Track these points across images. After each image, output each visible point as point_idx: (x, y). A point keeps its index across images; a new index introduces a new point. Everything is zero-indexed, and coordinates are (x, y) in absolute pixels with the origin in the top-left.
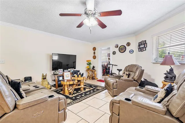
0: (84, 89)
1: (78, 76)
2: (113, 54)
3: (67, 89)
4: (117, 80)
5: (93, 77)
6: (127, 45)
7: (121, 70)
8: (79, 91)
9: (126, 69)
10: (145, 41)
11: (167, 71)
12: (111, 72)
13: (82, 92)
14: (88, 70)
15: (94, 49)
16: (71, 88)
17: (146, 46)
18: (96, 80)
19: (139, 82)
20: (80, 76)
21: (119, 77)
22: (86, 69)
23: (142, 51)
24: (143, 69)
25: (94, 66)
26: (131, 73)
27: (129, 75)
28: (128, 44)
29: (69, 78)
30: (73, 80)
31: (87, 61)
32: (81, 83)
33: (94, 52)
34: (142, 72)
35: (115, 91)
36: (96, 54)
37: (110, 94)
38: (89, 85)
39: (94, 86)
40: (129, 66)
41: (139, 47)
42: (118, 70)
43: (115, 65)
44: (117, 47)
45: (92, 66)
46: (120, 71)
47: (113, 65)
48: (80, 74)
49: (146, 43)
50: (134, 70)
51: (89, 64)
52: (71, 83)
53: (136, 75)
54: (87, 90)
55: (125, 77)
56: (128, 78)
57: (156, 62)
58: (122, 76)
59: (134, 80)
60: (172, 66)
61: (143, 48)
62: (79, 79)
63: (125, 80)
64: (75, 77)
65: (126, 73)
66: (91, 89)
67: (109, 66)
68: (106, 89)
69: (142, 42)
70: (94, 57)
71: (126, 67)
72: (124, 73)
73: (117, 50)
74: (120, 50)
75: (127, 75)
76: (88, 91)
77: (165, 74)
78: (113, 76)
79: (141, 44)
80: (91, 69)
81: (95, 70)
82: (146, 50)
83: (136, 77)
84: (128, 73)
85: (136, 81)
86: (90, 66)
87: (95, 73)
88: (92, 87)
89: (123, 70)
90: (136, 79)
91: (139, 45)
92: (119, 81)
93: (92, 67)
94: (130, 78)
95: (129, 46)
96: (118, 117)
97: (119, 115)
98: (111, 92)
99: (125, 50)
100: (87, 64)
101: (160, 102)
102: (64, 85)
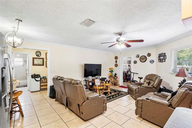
0: (111, 93)
1: (106, 83)
2: (134, 63)
3: (98, 92)
4: (139, 87)
5: (115, 83)
6: (147, 55)
7: (142, 78)
8: (107, 95)
9: (147, 78)
10: (165, 53)
11: (181, 81)
12: (133, 79)
13: (109, 95)
14: (111, 76)
15: (116, 58)
16: (101, 92)
17: (165, 58)
18: (118, 86)
19: (158, 89)
20: (107, 82)
21: (140, 84)
22: (108, 76)
23: (162, 62)
24: (161, 78)
25: (116, 73)
26: (151, 81)
27: (149, 83)
28: (149, 55)
29: (99, 84)
30: (102, 86)
31: (110, 69)
32: (108, 88)
33: (116, 61)
34: (161, 81)
35: (138, 95)
36: (117, 62)
37: (133, 98)
38: (113, 90)
39: (118, 91)
40: (149, 75)
41: (159, 58)
42: (139, 78)
43: (136, 73)
44: (138, 57)
45: (114, 73)
46: (140, 79)
47: (134, 73)
48: (107, 80)
49: (165, 55)
50: (154, 78)
51: (112, 71)
52: (102, 88)
53: (155, 84)
54: (113, 94)
55: (146, 85)
56: (148, 85)
57: (174, 73)
58: (143, 84)
59: (154, 88)
60: (186, 78)
61: (163, 59)
62: (107, 85)
63: (146, 87)
64: (103, 83)
65: (146, 81)
66: (116, 93)
67: (129, 73)
68: (129, 94)
69: (162, 54)
70: (116, 65)
71: (147, 76)
72: (145, 81)
73: (138, 60)
74: (141, 59)
75: (147, 83)
76: (115, 95)
77: (179, 83)
78: (134, 84)
79: (161, 56)
80: (114, 76)
81: (116, 77)
82: (165, 61)
83: (155, 85)
84: (148, 81)
85: (155, 88)
86: (112, 74)
87: (117, 79)
88: (116, 92)
89: (144, 78)
90: (155, 86)
91: (159, 57)
92: (140, 88)
93: (114, 75)
94: (150, 86)
95: (149, 56)
96: (141, 109)
97: (142, 108)
98: (134, 96)
99: (145, 59)
100: (110, 71)
101: (168, 101)
102: (97, 89)
